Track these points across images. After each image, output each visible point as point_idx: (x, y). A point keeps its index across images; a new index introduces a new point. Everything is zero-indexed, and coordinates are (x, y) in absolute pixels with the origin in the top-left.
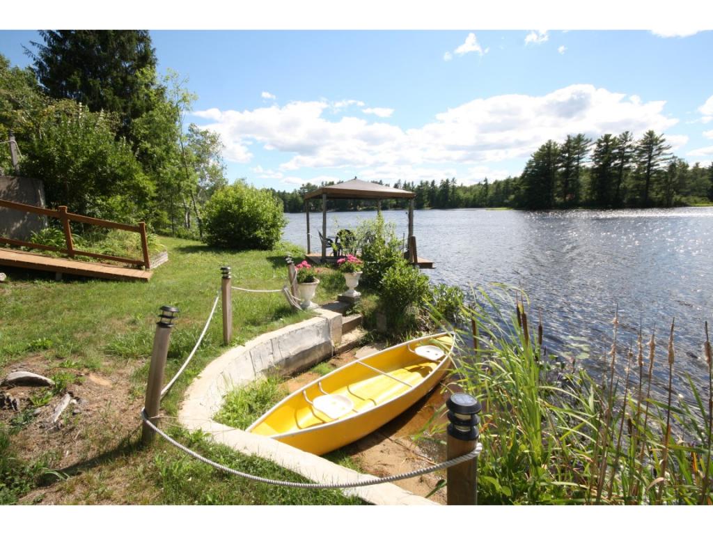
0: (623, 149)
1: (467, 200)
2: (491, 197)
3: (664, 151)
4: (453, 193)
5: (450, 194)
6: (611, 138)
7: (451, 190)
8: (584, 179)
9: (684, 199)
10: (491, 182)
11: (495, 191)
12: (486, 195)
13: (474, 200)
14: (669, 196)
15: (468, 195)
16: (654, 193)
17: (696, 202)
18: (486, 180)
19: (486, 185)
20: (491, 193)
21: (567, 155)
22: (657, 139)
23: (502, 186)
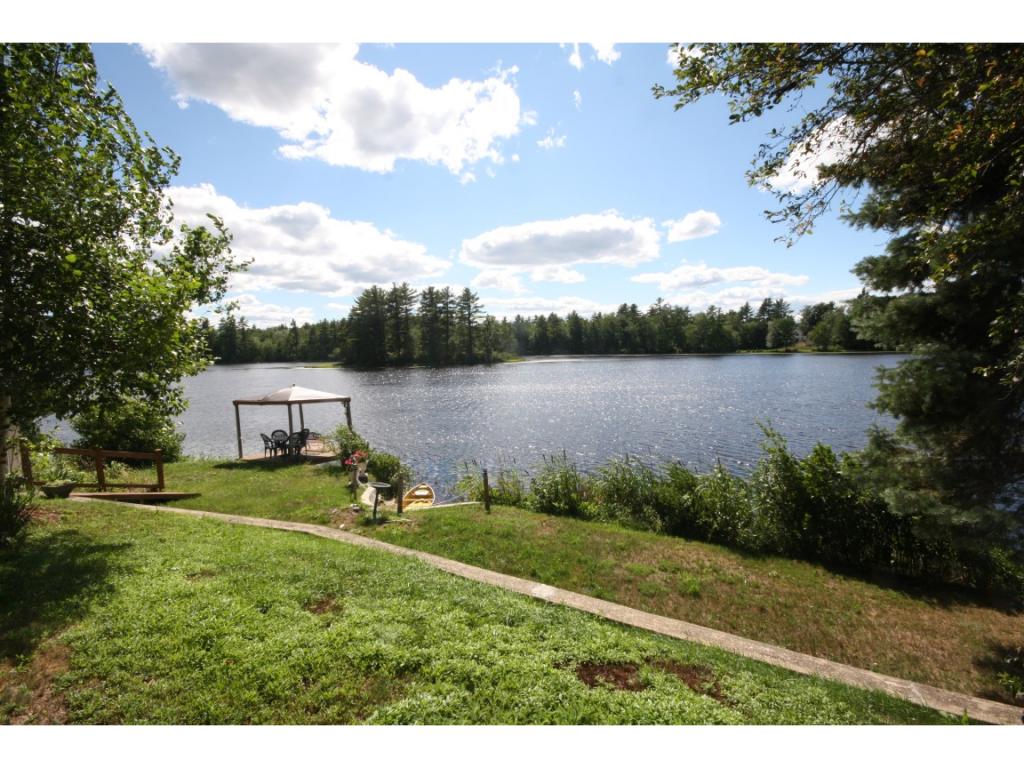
0: (447, 304)
1: (267, 350)
2: (303, 347)
3: (480, 309)
4: (243, 339)
5: (238, 341)
6: (435, 290)
7: (240, 336)
8: (415, 332)
9: (500, 356)
10: (299, 325)
11: (308, 339)
12: (296, 344)
13: (279, 351)
14: (489, 352)
15: (268, 342)
16: (476, 349)
17: (508, 358)
18: (294, 323)
19: (295, 330)
20: (302, 341)
21: (394, 304)
22: (473, 297)
23: (318, 333)
